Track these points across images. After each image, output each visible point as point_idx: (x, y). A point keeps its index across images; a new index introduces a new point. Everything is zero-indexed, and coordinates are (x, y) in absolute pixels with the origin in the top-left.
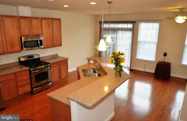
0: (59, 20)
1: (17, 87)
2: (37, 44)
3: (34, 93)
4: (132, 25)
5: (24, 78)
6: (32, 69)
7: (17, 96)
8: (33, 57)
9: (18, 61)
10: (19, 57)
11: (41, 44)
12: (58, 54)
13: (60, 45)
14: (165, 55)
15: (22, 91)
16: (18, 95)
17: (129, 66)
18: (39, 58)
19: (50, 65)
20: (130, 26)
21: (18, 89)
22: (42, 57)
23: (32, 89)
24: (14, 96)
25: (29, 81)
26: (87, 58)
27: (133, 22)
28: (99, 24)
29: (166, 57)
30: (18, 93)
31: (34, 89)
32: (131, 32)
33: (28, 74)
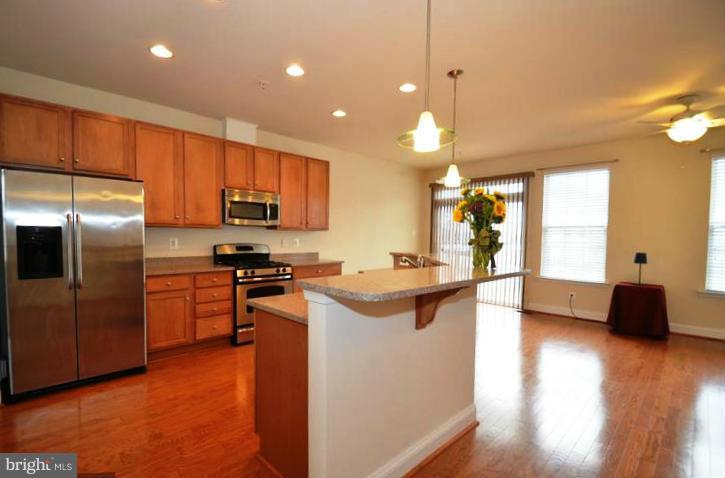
0: (326, 164)
1: (195, 316)
2: (263, 214)
3: (239, 342)
4: (521, 184)
5: (216, 293)
6: (240, 273)
7: (191, 342)
8: (251, 248)
9: (211, 253)
10: (215, 243)
11: (274, 216)
12: (317, 254)
13: (325, 228)
14: (641, 258)
15: (205, 330)
16: (195, 339)
17: (518, 301)
18: (267, 255)
19: (293, 270)
20: (516, 187)
21: (195, 323)
22: (275, 255)
23: (235, 328)
24: (183, 340)
25: (228, 305)
26: (391, 254)
27: (526, 176)
28: (430, 190)
29: (643, 266)
30: (195, 333)
31: (240, 331)
32: (520, 204)
33: (228, 285)
